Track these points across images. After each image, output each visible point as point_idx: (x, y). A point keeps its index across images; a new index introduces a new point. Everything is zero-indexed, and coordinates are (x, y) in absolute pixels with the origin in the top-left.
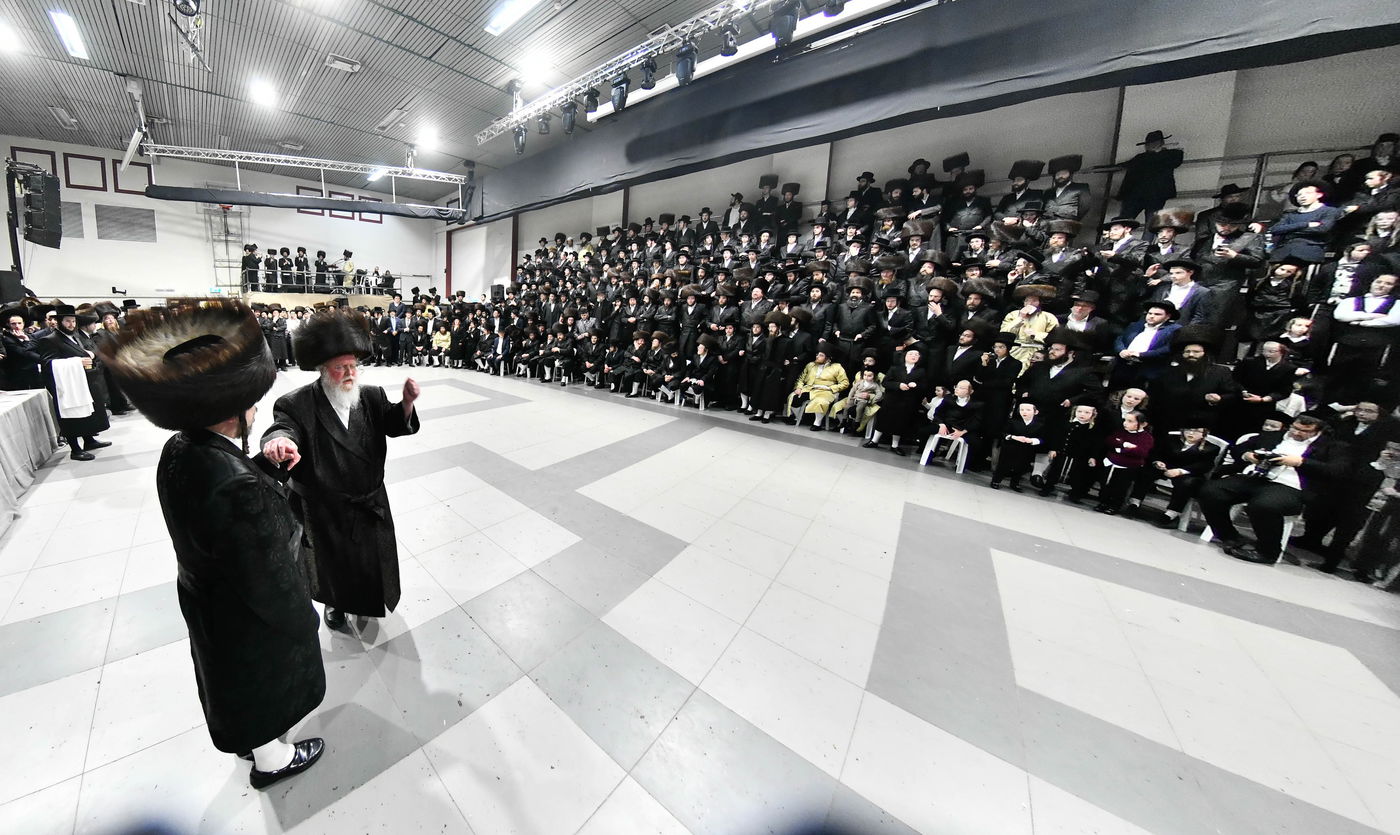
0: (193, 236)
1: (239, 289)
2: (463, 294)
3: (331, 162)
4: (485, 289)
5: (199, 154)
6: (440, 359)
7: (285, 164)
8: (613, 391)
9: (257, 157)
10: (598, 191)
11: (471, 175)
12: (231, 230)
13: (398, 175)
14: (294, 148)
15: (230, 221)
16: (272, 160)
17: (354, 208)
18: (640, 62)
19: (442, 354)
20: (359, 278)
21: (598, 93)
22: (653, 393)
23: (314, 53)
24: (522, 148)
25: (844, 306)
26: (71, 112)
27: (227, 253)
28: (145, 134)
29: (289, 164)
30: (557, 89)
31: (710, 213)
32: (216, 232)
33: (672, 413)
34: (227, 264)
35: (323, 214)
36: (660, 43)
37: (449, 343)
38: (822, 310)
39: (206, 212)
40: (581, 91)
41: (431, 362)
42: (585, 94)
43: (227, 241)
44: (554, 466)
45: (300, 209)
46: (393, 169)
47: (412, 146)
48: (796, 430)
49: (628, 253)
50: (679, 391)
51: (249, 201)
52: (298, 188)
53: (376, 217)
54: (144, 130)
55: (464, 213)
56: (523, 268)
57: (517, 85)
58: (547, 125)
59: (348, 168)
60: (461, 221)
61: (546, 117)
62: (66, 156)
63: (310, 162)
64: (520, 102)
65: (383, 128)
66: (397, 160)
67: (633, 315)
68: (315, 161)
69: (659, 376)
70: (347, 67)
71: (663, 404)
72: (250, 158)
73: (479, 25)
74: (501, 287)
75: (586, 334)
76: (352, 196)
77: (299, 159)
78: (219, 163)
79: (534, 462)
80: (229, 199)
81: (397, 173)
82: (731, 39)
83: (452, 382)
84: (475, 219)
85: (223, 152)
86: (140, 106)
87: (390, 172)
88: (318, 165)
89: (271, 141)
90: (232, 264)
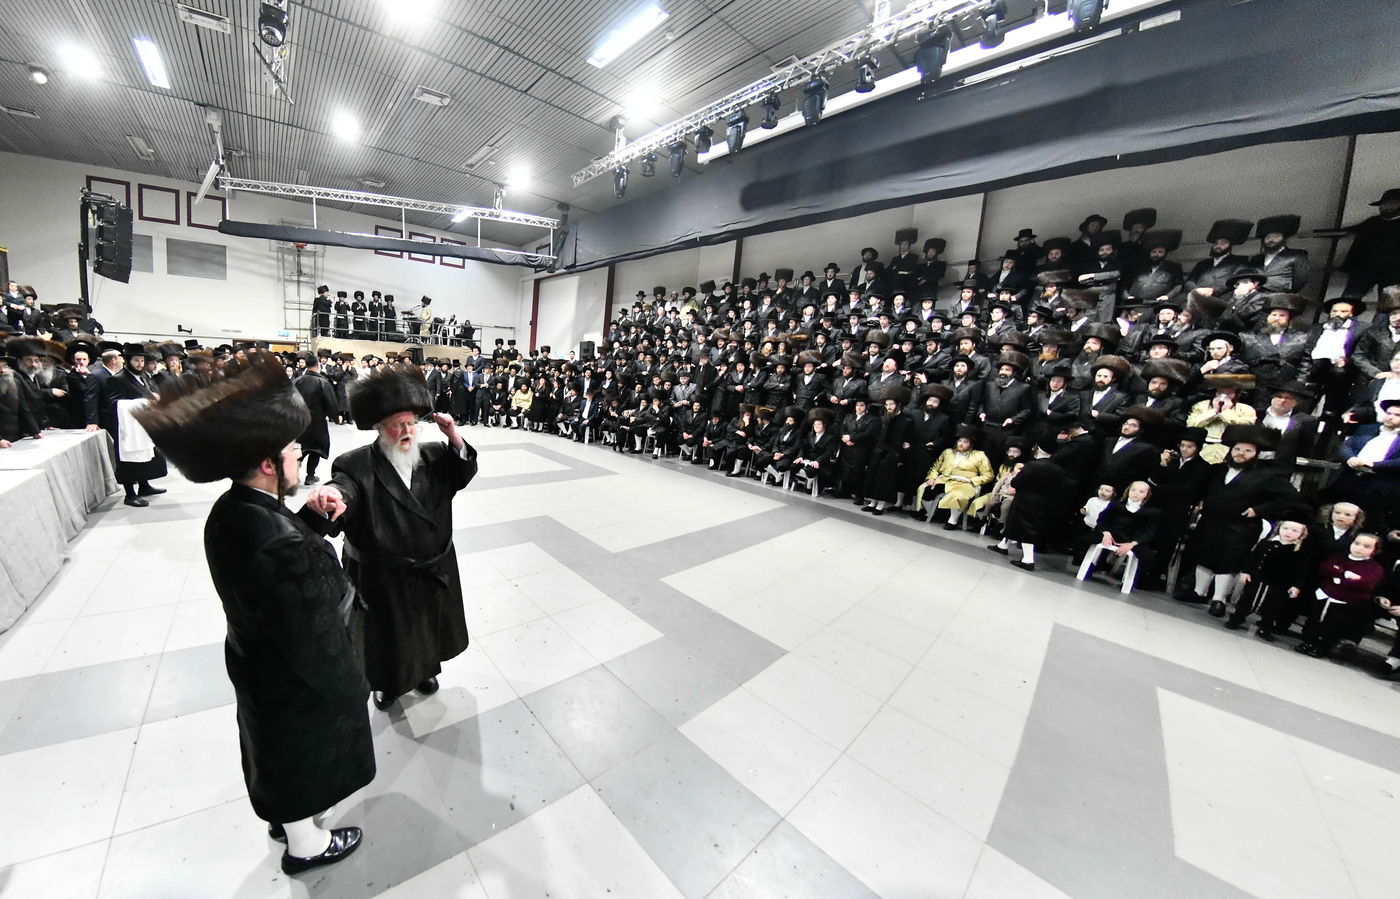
0: (263, 275)
1: (308, 333)
2: (547, 349)
3: (413, 201)
4: (573, 346)
5: (275, 189)
6: (519, 420)
7: (365, 202)
8: (712, 468)
9: (335, 194)
10: (707, 241)
11: (565, 218)
12: (304, 270)
13: (485, 217)
14: (375, 185)
15: (304, 260)
16: (352, 197)
17: (435, 251)
18: (761, 99)
19: (521, 415)
20: (436, 327)
21: (711, 132)
22: (758, 474)
23: (402, 84)
24: (623, 191)
25: (992, 385)
26: (149, 143)
27: (299, 294)
28: (222, 167)
29: (369, 202)
30: (663, 128)
31: (837, 270)
32: (288, 272)
33: (779, 498)
34: (297, 306)
35: (401, 256)
36: (785, 77)
37: (530, 404)
38: (965, 389)
39: (280, 250)
40: (692, 130)
41: (509, 423)
42: (696, 133)
43: (299, 282)
44: (639, 550)
45: (377, 251)
46: (480, 210)
47: (501, 186)
48: (927, 528)
49: (738, 311)
50: (788, 473)
51: (326, 240)
52: (377, 227)
53: (459, 261)
54: (221, 163)
55: (555, 261)
56: (618, 324)
57: (621, 121)
58: (652, 167)
59: (431, 207)
60: (551, 269)
61: (651, 158)
62: (141, 187)
63: (392, 201)
64: (623, 140)
65: (471, 166)
66: (485, 201)
67: (741, 383)
68: (396, 199)
69: (767, 454)
70: (435, 101)
71: (769, 487)
72: (328, 195)
73: (582, 56)
74: (591, 344)
75: (685, 402)
76: (434, 238)
77: (380, 197)
78: (296, 199)
79: (616, 544)
80: (304, 237)
81: (483, 214)
82: (869, 74)
83: (530, 447)
84: (567, 268)
85: (301, 188)
86: (218, 137)
87: (476, 214)
88: (399, 203)
89: (351, 177)
90: (302, 307)
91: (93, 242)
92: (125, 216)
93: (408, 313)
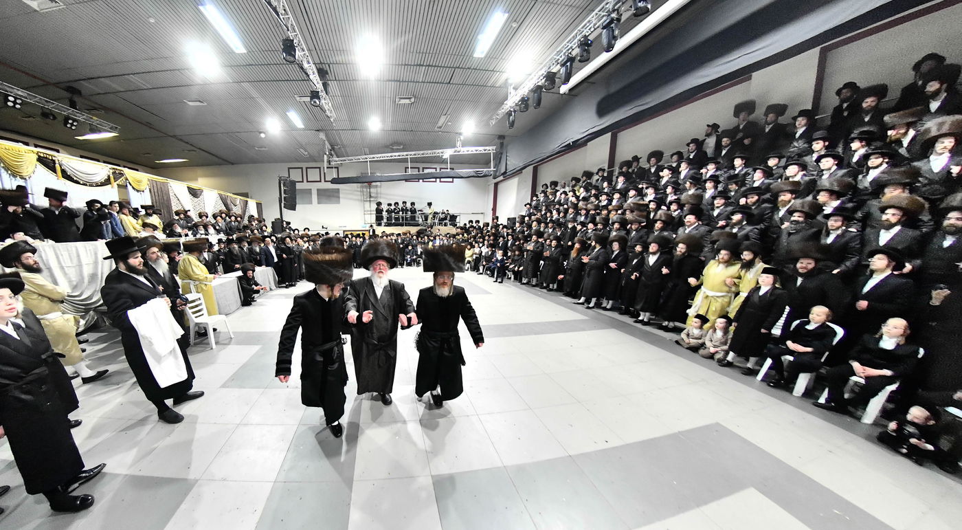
0: (356, 200)
3: (413, 153)
9: (377, 157)
11: (502, 144)
12: (372, 195)
14: (398, 148)
15: (372, 190)
16: (384, 157)
17: (436, 176)
27: (369, 207)
28: (330, 155)
32: (365, 197)
39: (362, 188)
43: (369, 201)
45: (406, 180)
47: (460, 134)
51: (380, 180)
52: (404, 169)
53: (451, 180)
54: (327, 154)
57: (509, 82)
63: (403, 154)
64: (512, 91)
65: (440, 127)
68: (405, 153)
72: (375, 158)
76: (436, 169)
77: (397, 154)
78: (364, 162)
80: (370, 180)
84: (503, 174)
85: (363, 157)
87: (452, 152)
88: (407, 155)
89: (387, 147)
90: (372, 212)
91: (283, 195)
92: (293, 183)
93: (421, 211)
